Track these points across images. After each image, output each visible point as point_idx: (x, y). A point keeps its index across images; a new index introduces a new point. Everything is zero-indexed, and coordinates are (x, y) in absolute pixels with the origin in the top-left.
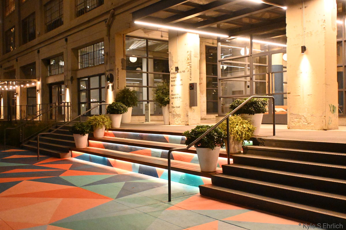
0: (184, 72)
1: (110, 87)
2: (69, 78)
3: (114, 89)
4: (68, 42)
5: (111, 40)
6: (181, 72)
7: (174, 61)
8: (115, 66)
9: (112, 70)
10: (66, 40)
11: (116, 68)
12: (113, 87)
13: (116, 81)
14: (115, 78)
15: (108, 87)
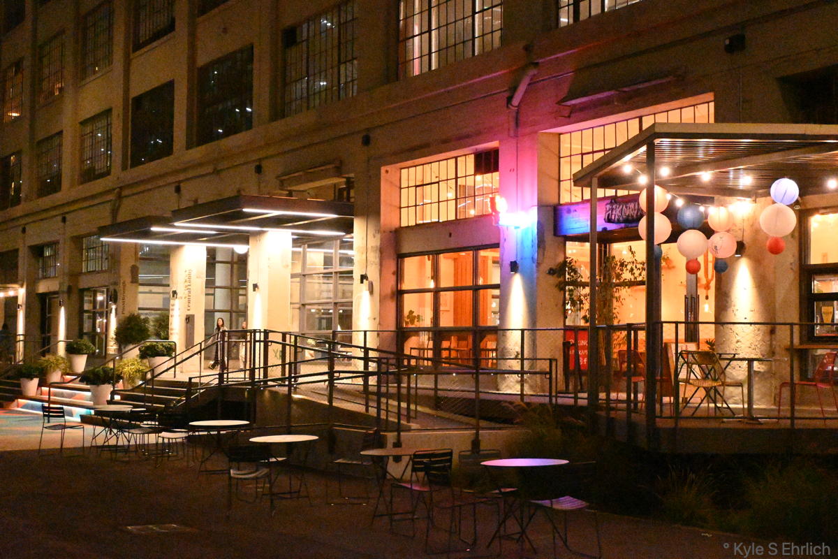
0: (181, 298)
1: (114, 311)
2: (65, 289)
3: (117, 315)
4: (67, 223)
6: (178, 298)
8: (120, 277)
9: (116, 284)
10: (64, 220)
11: (122, 281)
12: (116, 310)
13: (120, 301)
14: (120, 296)
15: (111, 311)
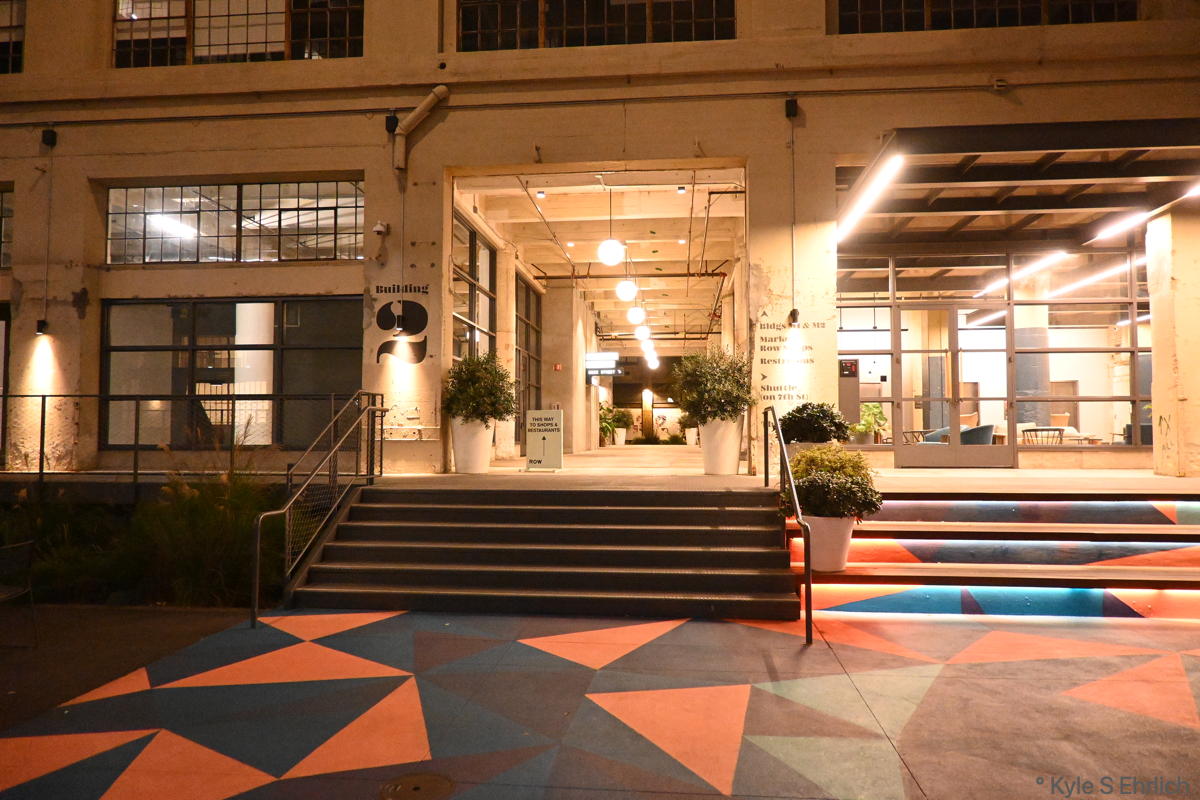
0: (820, 325)
1: (403, 350)
3: (431, 356)
4: (63, 147)
5: (415, 184)
6: (806, 326)
7: (776, 292)
8: (440, 277)
9: (415, 288)
10: (50, 139)
11: (444, 286)
12: (421, 347)
14: (439, 317)
15: (387, 347)
